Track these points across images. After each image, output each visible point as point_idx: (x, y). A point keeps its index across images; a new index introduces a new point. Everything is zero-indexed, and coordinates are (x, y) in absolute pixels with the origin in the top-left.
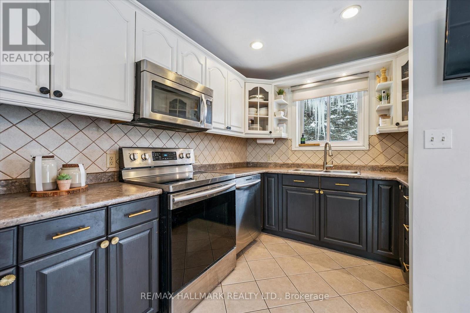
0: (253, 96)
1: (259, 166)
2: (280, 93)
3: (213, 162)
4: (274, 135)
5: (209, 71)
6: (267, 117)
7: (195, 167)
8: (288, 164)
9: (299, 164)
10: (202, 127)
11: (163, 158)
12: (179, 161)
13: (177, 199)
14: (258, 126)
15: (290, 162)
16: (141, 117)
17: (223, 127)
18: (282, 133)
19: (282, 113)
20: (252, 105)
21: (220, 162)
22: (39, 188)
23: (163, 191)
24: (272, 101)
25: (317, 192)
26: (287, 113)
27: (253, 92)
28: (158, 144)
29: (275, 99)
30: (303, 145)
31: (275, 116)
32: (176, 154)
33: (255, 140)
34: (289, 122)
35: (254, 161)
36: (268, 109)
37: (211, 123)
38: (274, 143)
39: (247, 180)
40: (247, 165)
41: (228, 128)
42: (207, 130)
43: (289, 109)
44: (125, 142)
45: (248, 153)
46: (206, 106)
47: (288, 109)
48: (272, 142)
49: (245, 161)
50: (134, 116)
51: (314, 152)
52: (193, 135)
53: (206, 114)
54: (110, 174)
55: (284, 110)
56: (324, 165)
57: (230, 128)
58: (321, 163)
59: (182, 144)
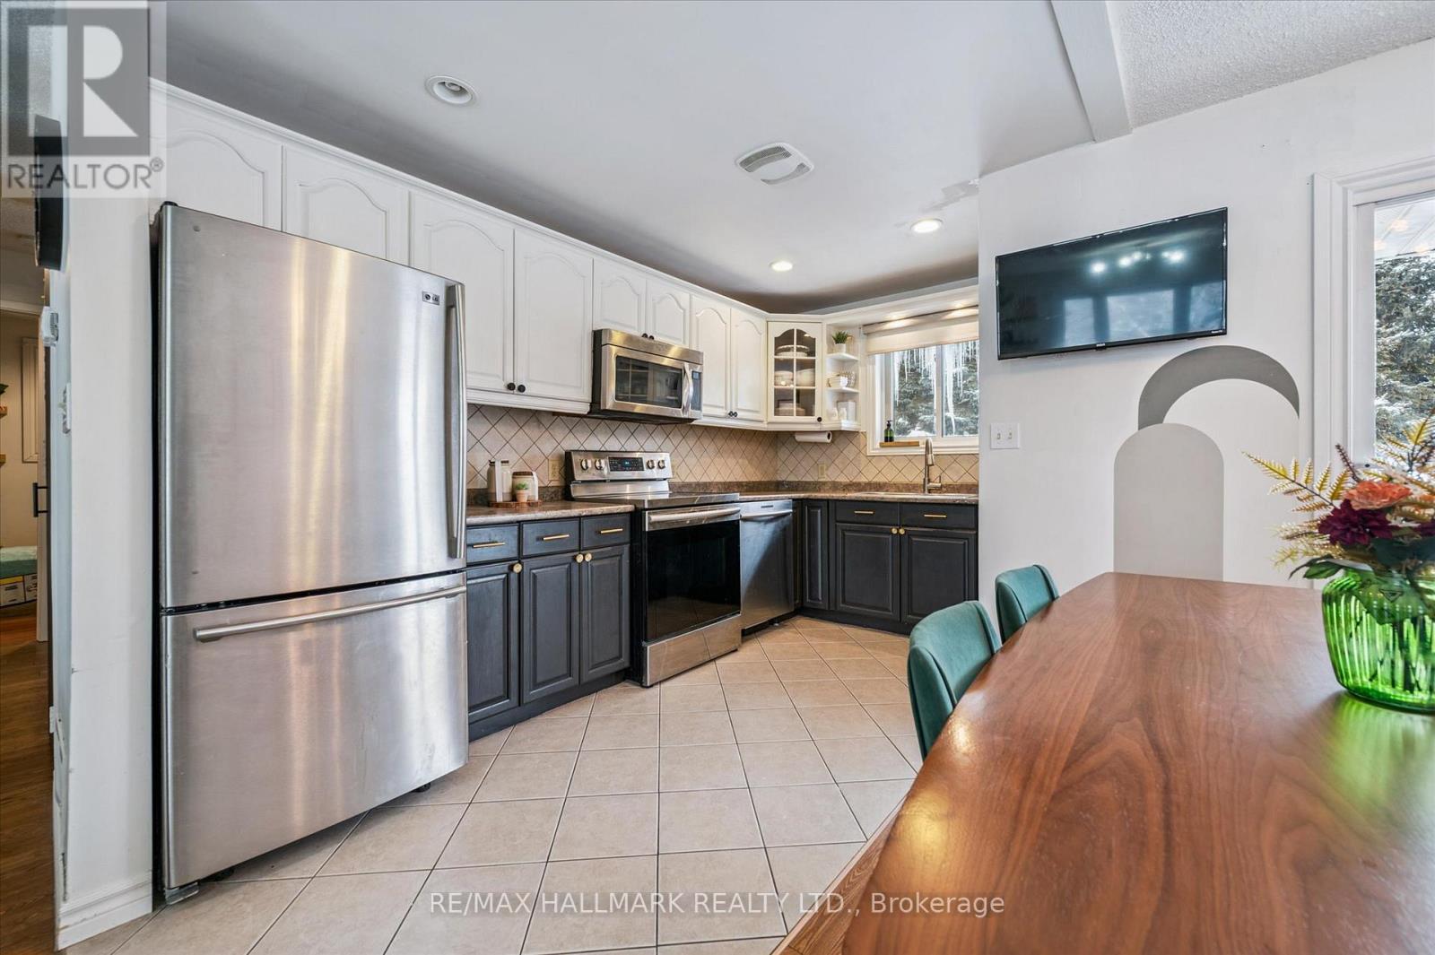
0: (785, 347)
1: (801, 488)
2: (840, 339)
3: (705, 479)
4: (827, 425)
5: (697, 318)
6: (811, 388)
7: (671, 486)
8: (859, 484)
9: (879, 484)
10: (686, 416)
11: (624, 468)
12: (647, 473)
13: (655, 518)
14: (794, 406)
15: (863, 480)
16: (602, 408)
17: (722, 412)
18: (843, 421)
19: (844, 380)
20: (782, 365)
21: (719, 479)
22: (499, 499)
23: (636, 508)
24: (823, 356)
25: (894, 531)
26: (856, 380)
27: (784, 340)
28: (613, 444)
29: (831, 351)
30: (889, 443)
31: (830, 386)
32: (642, 462)
33: (792, 434)
34: (861, 398)
35: (792, 478)
36: (814, 371)
37: (699, 409)
38: (829, 441)
39: (763, 507)
40: (777, 487)
41: (733, 414)
42: (693, 420)
43: (861, 371)
44: (571, 443)
45: (779, 463)
46: (691, 381)
47: (858, 370)
48: (824, 438)
49: (774, 479)
50: (591, 406)
51: (910, 458)
52: (669, 428)
53: (691, 394)
54: (553, 490)
55: (847, 375)
56: (924, 485)
57: (735, 414)
58: (920, 480)
59: (650, 445)
